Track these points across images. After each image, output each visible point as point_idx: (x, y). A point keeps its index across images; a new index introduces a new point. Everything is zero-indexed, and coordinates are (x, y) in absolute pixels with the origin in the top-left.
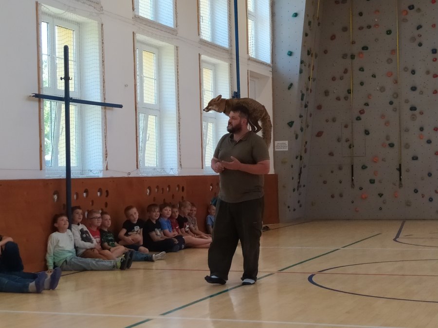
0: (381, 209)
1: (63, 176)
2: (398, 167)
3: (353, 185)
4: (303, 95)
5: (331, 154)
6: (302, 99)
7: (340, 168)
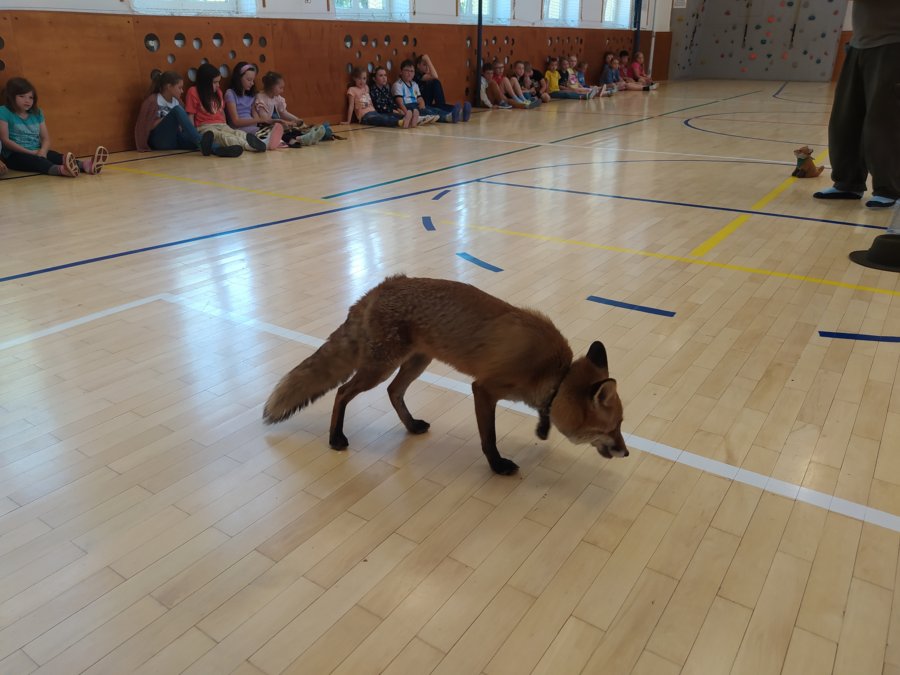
0: (767, 69)
1: (476, 23)
2: (792, 27)
3: (744, 46)
5: (728, 13)
7: (734, 28)
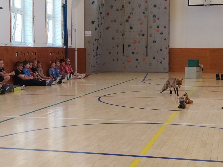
0: (137, 67)
2: (146, 46)
4: (100, 7)
5: (113, 39)
6: (99, 10)
7: (118, 46)
